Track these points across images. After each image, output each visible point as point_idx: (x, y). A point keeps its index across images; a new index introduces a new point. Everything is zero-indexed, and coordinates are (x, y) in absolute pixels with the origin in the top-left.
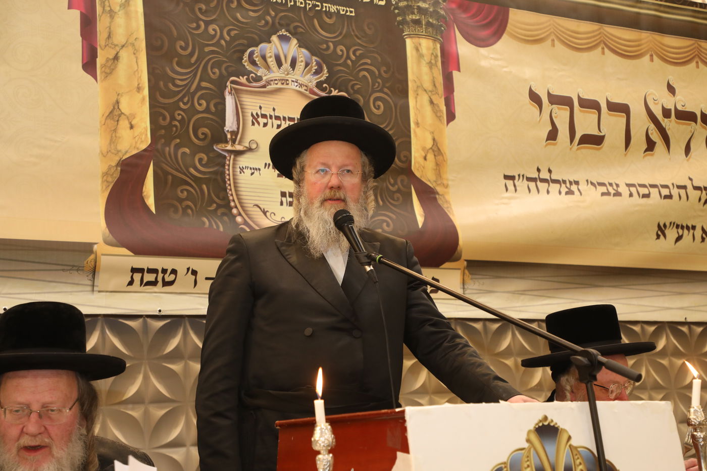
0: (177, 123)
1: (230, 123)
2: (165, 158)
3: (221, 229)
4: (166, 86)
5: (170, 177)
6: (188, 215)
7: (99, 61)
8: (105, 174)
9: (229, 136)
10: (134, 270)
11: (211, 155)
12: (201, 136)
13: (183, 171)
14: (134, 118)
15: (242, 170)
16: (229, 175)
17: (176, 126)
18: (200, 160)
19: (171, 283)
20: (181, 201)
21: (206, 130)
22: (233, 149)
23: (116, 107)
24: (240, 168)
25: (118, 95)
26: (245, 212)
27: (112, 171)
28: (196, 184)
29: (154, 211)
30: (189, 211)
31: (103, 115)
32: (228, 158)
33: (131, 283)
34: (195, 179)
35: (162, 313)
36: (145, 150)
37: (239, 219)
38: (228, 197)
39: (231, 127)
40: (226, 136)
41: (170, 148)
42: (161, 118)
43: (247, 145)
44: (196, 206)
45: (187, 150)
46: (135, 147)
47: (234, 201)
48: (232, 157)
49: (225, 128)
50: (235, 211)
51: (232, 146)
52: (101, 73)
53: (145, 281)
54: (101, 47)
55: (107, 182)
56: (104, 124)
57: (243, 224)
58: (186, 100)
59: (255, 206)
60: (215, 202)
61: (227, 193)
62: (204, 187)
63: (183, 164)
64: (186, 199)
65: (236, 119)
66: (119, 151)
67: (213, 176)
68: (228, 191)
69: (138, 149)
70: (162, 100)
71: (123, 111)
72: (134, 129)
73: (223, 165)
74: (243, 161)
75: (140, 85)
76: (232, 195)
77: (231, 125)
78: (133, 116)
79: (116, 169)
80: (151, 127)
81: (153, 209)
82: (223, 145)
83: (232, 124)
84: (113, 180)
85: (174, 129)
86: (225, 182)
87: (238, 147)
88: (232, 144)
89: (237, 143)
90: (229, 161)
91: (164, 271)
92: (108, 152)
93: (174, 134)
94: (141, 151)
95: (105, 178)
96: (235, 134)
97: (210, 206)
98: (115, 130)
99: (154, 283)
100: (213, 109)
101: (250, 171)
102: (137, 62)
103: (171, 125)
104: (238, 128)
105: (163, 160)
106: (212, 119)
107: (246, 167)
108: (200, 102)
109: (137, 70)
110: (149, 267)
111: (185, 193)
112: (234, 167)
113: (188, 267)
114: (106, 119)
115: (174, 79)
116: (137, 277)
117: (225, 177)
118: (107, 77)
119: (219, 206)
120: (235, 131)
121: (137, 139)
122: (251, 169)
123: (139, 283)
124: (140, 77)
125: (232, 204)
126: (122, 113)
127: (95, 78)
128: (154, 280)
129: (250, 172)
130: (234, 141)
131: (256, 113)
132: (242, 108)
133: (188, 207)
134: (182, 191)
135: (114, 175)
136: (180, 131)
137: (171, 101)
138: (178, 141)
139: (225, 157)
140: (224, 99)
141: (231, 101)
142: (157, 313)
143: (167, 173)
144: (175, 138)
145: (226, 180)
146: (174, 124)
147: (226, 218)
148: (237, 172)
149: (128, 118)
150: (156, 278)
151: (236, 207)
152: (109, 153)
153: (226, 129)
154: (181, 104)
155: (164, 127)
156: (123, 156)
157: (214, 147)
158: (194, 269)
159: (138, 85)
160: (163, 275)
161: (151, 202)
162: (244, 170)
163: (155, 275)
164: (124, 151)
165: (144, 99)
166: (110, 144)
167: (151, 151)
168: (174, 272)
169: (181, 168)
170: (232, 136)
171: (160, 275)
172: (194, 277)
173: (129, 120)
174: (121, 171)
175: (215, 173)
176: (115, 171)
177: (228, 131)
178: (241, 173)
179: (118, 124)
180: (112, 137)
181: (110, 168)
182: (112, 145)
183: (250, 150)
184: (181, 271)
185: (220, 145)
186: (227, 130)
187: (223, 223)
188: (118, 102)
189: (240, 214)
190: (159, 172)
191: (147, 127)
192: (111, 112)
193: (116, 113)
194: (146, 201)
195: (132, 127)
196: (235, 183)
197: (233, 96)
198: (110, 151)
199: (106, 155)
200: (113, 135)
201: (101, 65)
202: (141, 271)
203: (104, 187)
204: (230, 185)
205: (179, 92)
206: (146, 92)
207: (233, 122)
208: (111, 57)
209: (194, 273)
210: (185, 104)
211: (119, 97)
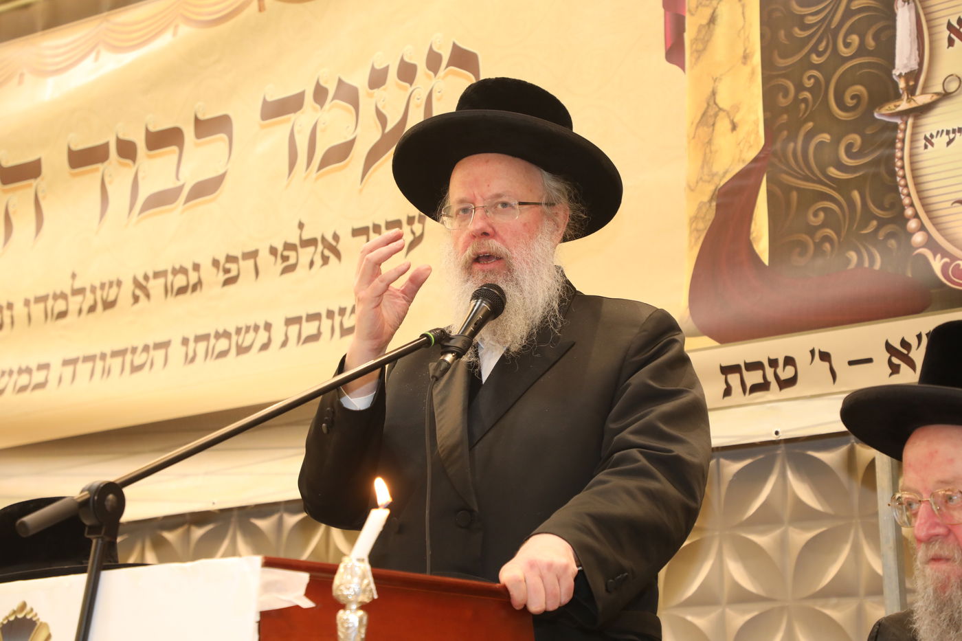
0: (807, 95)
1: (904, 57)
2: (788, 164)
3: (877, 266)
4: (790, 35)
5: (794, 195)
6: (823, 253)
7: (688, 37)
8: (694, 219)
9: (902, 84)
10: (726, 370)
11: (869, 132)
12: (850, 102)
13: (816, 176)
14: (737, 112)
15: (929, 141)
16: (902, 159)
17: (805, 100)
18: (849, 147)
19: (792, 382)
20: (811, 230)
21: (859, 89)
22: (913, 105)
23: (712, 103)
24: (926, 138)
25: (715, 80)
26: (932, 222)
27: (704, 210)
28: (840, 194)
29: (766, 262)
30: (827, 246)
31: (692, 123)
32: (902, 127)
33: (728, 392)
34: (839, 185)
35: (782, 436)
36: (756, 160)
37: (918, 238)
38: (901, 200)
39: (906, 66)
40: (896, 85)
41: (796, 143)
42: (781, 95)
43: (939, 89)
44: (838, 233)
45: (826, 137)
46: (739, 161)
47: (912, 205)
48: (910, 121)
49: (894, 72)
50: (913, 224)
51: (909, 102)
52: (692, 54)
53: (748, 386)
54: (690, 11)
55: (698, 231)
56: (694, 138)
57: (923, 247)
58: (821, 48)
59: (954, 205)
60: (876, 217)
61: (899, 194)
62: (856, 195)
63: (816, 166)
64: (824, 225)
65: (916, 46)
66: (713, 175)
67: (872, 170)
68: (900, 189)
69: (743, 161)
70: (782, 63)
71: (721, 105)
72: (738, 129)
73: (892, 145)
74: (932, 123)
75: (748, 51)
76: (909, 195)
77: (905, 62)
78: (736, 108)
79: (710, 206)
80: (765, 116)
81: (765, 259)
82: (892, 106)
83: (909, 59)
84: (704, 226)
85: (803, 106)
86: (894, 174)
87: (921, 99)
88: (908, 98)
89: (918, 91)
90: (905, 131)
91: (773, 363)
92: (697, 182)
93: (803, 115)
94: (749, 163)
95: (694, 225)
96: (913, 76)
97: (866, 226)
98: (710, 142)
99: (763, 386)
100: (871, 43)
101: (947, 137)
102: (743, 13)
103: (796, 101)
104: (921, 64)
105: (784, 168)
106: (869, 65)
107: (938, 132)
108: (849, 41)
109: (743, 27)
110: (747, 361)
111: (822, 215)
112: (913, 141)
113: (811, 349)
114: (697, 127)
115: (803, 17)
116: (734, 379)
117: (894, 165)
118: (699, 57)
119: (882, 223)
120: (915, 70)
121: (741, 145)
122: (948, 133)
123: (740, 389)
124: (748, 37)
125: (909, 212)
126: (720, 109)
127: (683, 67)
128: (761, 381)
129: (945, 138)
130: (911, 91)
131: (956, 18)
132: (928, 21)
133: (827, 239)
134: (816, 215)
135: (707, 217)
136: (813, 106)
137: (797, 58)
138: (810, 124)
139: (896, 126)
140: (892, 17)
141: (907, 14)
142: (774, 438)
143: (788, 189)
144: (806, 121)
145: (897, 169)
146: (801, 97)
147: (892, 243)
148: (917, 148)
149: (728, 114)
150: (764, 377)
151: (916, 216)
152: (700, 184)
153: (896, 72)
154: (815, 59)
155: (786, 110)
156: (721, 180)
157: (876, 115)
158: (822, 350)
159: (745, 51)
160: (773, 370)
161: (762, 247)
162: (933, 140)
163: (760, 373)
164: (721, 172)
165: (753, 73)
166: (702, 167)
167: (764, 158)
168: (789, 361)
169: (813, 172)
170: (907, 82)
171: (769, 372)
172: (826, 364)
173: (729, 117)
174: (718, 206)
175: (876, 163)
176: (707, 210)
177: (900, 76)
178: (926, 147)
179: (713, 130)
180: (705, 154)
181: (700, 208)
182: (706, 170)
183: (945, 96)
184: (802, 359)
185: (887, 107)
186: (897, 74)
187: (885, 252)
188: (714, 93)
189: (922, 228)
190: (777, 190)
191: (758, 119)
192: (704, 114)
193: (711, 112)
194: (755, 247)
195: (734, 127)
196: (913, 170)
197: (912, 5)
198: (701, 179)
199: (696, 186)
200: (708, 151)
201: (691, 41)
202: (735, 369)
203: (693, 240)
204: (904, 177)
205: (810, 37)
206: (757, 59)
207: (911, 54)
208: (705, 22)
209: (825, 356)
210: (819, 54)
211: (717, 83)
